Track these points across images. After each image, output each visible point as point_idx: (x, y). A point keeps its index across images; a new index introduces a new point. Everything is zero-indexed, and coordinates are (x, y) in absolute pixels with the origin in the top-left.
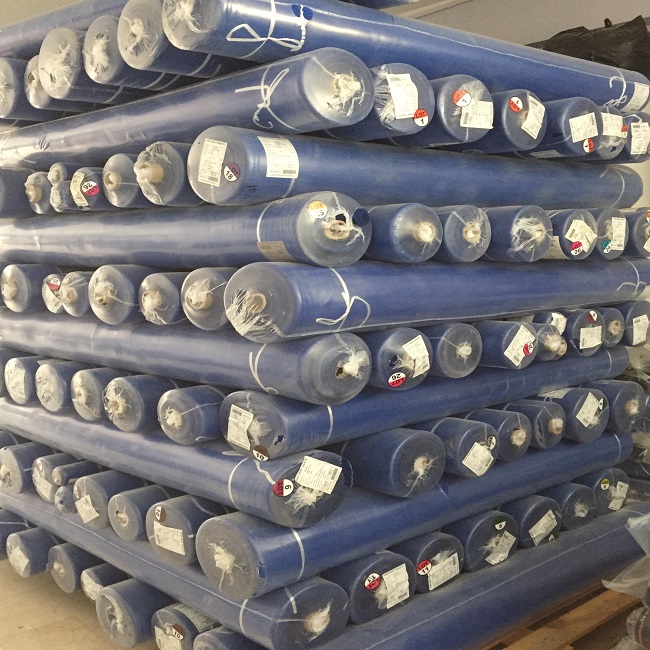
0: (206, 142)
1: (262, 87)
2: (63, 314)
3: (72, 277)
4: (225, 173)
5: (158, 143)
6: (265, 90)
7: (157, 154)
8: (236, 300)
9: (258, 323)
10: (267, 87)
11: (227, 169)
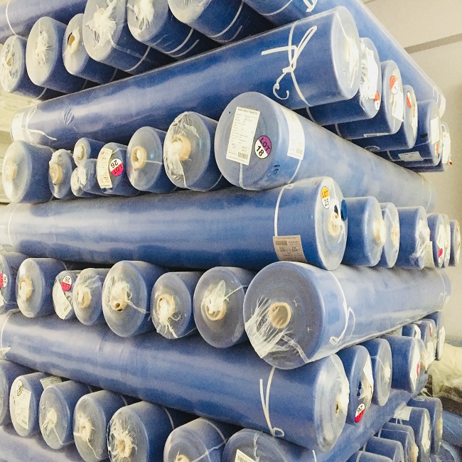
0: (237, 111)
1: (289, 48)
2: (73, 319)
3: (87, 275)
4: (257, 148)
5: (186, 113)
6: (293, 51)
7: (186, 126)
8: (257, 310)
9: (281, 342)
10: (294, 47)
11: (258, 143)
